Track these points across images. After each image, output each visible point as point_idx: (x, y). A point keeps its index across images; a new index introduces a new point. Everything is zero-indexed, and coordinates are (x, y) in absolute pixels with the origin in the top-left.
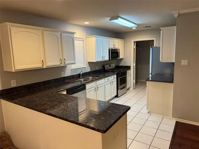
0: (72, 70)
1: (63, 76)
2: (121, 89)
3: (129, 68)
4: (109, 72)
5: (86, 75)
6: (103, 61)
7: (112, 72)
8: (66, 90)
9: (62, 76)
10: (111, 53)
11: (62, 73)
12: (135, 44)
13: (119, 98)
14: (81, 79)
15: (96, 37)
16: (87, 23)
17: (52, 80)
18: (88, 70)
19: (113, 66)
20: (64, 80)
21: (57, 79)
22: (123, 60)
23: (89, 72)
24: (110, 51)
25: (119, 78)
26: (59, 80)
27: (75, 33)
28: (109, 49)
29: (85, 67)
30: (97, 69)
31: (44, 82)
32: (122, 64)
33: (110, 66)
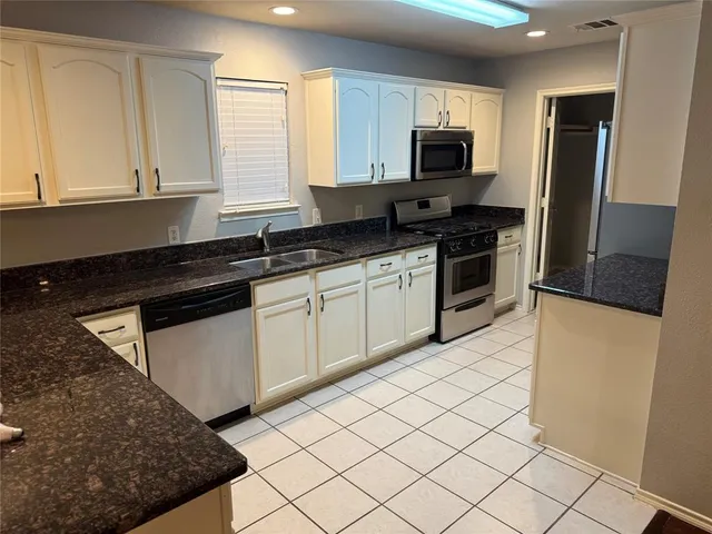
0: (223, 220)
1: (178, 242)
2: (459, 309)
3: (515, 217)
4: (412, 231)
5: (299, 241)
6: (375, 182)
7: (427, 233)
8: (137, 307)
9: (172, 243)
10: (423, 147)
11: (170, 229)
12: (553, 109)
13: (448, 345)
14: (266, 255)
15: (336, 75)
16: (284, 11)
17: (120, 255)
18: (312, 218)
19: (443, 204)
20: (180, 258)
21: (143, 252)
22: (495, 183)
23: (316, 229)
24: (418, 138)
25: (449, 263)
26: (153, 255)
27: (219, 56)
28: (414, 133)
29: (296, 209)
30: (358, 218)
31: (78, 262)
32: (489, 199)
33: (424, 205)
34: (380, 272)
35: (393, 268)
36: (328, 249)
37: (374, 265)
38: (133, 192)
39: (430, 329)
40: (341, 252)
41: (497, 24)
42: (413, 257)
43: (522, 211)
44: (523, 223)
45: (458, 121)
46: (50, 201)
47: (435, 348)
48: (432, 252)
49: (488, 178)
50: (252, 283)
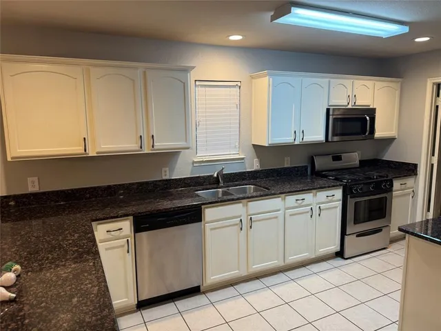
0: (195, 165)
1: (167, 177)
2: (360, 235)
4: (326, 176)
5: (243, 179)
7: (336, 179)
8: (131, 218)
9: (164, 178)
10: (335, 120)
11: (163, 169)
13: (349, 261)
15: (270, 75)
16: (236, 38)
18: (254, 165)
20: (168, 187)
21: (147, 183)
23: (256, 172)
24: (331, 113)
26: (152, 185)
28: (328, 110)
29: (243, 159)
30: (286, 165)
34: (296, 205)
35: (305, 202)
36: (260, 186)
37: (291, 200)
38: (138, 148)
39: (335, 247)
40: (268, 189)
41: (384, 35)
42: (322, 195)
43: (415, 166)
44: (416, 174)
45: (363, 101)
46: (92, 153)
47: (339, 262)
48: (338, 193)
49: (389, 141)
50: (203, 207)
